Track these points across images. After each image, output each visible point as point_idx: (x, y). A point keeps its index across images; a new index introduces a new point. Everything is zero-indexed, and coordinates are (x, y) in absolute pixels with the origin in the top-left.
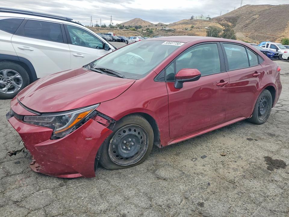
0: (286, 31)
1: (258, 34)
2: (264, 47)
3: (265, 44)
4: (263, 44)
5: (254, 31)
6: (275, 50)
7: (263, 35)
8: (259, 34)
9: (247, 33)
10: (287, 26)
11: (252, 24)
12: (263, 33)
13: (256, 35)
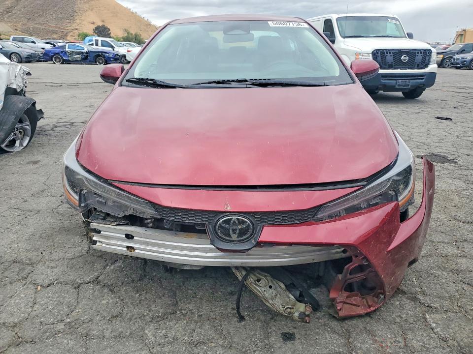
0: (78, 21)
1: (34, 25)
2: (92, 45)
3: (92, 40)
4: (90, 41)
5: (26, 20)
6: (111, 49)
7: (43, 27)
8: (37, 26)
9: (15, 24)
10: (75, 14)
11: (18, 7)
12: (44, 24)
13: (32, 26)
